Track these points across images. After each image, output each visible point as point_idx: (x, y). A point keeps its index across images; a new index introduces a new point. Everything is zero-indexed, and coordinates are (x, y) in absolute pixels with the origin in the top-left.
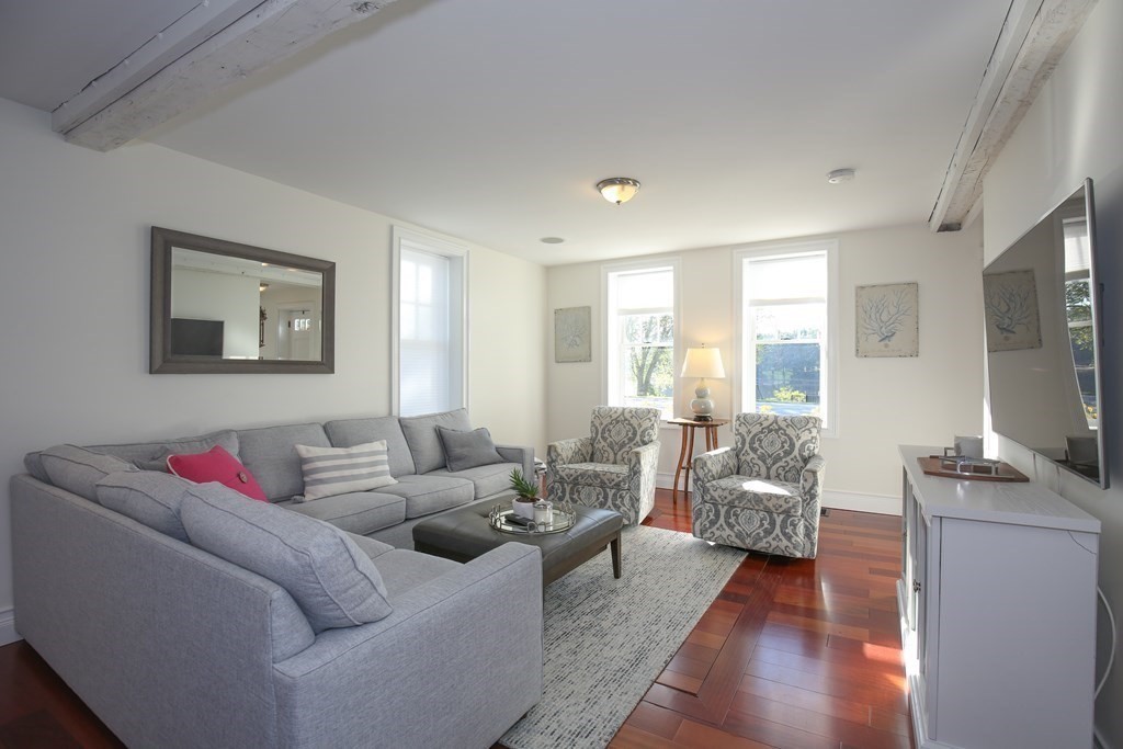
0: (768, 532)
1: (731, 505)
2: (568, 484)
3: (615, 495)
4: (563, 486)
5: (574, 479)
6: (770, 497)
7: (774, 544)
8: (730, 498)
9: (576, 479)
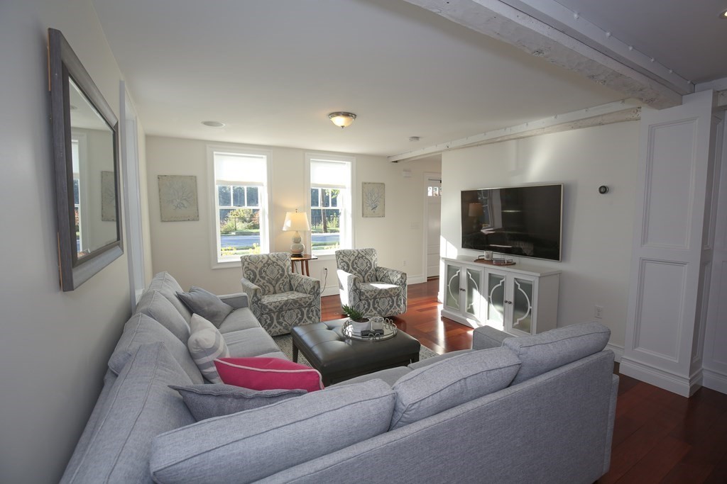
0: (391, 307)
1: (375, 298)
2: (274, 313)
3: (308, 311)
4: (270, 316)
5: (280, 308)
6: (391, 289)
7: (393, 311)
8: (375, 295)
9: (281, 308)
